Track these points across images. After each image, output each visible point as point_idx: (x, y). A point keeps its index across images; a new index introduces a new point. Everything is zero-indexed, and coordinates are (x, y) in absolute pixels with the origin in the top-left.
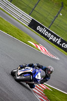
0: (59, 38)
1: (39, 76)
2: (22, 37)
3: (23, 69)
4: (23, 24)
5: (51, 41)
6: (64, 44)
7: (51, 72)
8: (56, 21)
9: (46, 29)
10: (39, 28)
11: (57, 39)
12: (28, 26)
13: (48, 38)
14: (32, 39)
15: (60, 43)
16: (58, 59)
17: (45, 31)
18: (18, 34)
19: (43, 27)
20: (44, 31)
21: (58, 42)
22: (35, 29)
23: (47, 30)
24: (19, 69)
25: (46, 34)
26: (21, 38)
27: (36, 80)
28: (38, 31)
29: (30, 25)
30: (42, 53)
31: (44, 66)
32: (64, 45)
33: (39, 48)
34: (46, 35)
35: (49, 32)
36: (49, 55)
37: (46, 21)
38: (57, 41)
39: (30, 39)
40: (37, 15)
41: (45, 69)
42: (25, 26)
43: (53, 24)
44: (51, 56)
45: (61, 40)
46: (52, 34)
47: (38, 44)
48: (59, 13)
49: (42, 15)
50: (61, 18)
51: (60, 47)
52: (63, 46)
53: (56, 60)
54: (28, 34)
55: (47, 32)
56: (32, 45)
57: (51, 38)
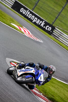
4: (6, 6)
6: (48, 26)
9: (29, 11)
10: (22, 10)
11: (41, 22)
12: (12, 7)
13: (31, 21)
14: (15, 21)
15: (44, 25)
17: (29, 13)
19: (27, 9)
21: (42, 25)
22: (18, 11)
23: (31, 13)
26: (4, 20)
28: (21, 14)
29: (13, 7)
30: (25, 36)
31: (45, 66)
32: (48, 28)
34: (29, 17)
35: (33, 14)
36: (33, 38)
39: (13, 22)
42: (8, 8)
43: (37, 6)
44: (35, 38)
45: (45, 22)
46: (36, 16)
47: (22, 27)
51: (44, 29)
52: (46, 29)
55: (31, 15)
56: (15, 28)
57: (34, 21)
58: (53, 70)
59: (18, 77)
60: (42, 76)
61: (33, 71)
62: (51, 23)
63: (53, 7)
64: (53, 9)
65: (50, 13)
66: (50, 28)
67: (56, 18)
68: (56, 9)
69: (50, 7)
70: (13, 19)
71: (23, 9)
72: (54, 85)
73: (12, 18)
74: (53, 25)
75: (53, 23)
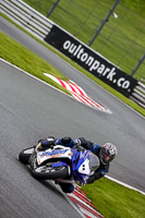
0: (111, 67)
1: (85, 168)
2: (30, 64)
3: (49, 150)
4: (33, 37)
5: (95, 73)
6: (123, 79)
7: (112, 157)
8: (106, 31)
9: (83, 47)
10: (67, 45)
11: (108, 70)
13: (87, 67)
14: (53, 70)
15: (114, 77)
16: (108, 111)
17: (82, 51)
18: (22, 58)
19: (77, 44)
20: (79, 52)
21: (110, 76)
22: (60, 47)
23: (86, 50)
24: (40, 150)
25: (84, 57)
26: (29, 67)
27: (79, 177)
28: (66, 52)
29: (49, 39)
30: (74, 100)
31: (95, 144)
32: (122, 82)
33: (69, 88)
34: (83, 60)
35: (90, 53)
37: (85, 31)
38: (108, 73)
39: (48, 70)
40: (64, 17)
41: (98, 151)
42: (37, 40)
43: (99, 37)
44: (95, 105)
45: (117, 70)
46: (97, 58)
47: (66, 80)
48: (111, 13)
49: (75, 18)
50: (115, 25)
51: (114, 86)
52: (119, 85)
53: (105, 114)
54: (45, 57)
55: (86, 54)
56: (52, 83)
57: (93, 67)
58: (112, 152)
59: (38, 166)
60: (86, 163)
61: (67, 153)
62: (129, 73)
63: (133, 38)
64: (134, 42)
65: (127, 52)
66: (128, 82)
67: (141, 62)
68: (139, 42)
69: (126, 38)
70: (49, 65)
71: (68, 42)
72: (135, 205)
73: (45, 62)
74: (134, 77)
75: (134, 72)
